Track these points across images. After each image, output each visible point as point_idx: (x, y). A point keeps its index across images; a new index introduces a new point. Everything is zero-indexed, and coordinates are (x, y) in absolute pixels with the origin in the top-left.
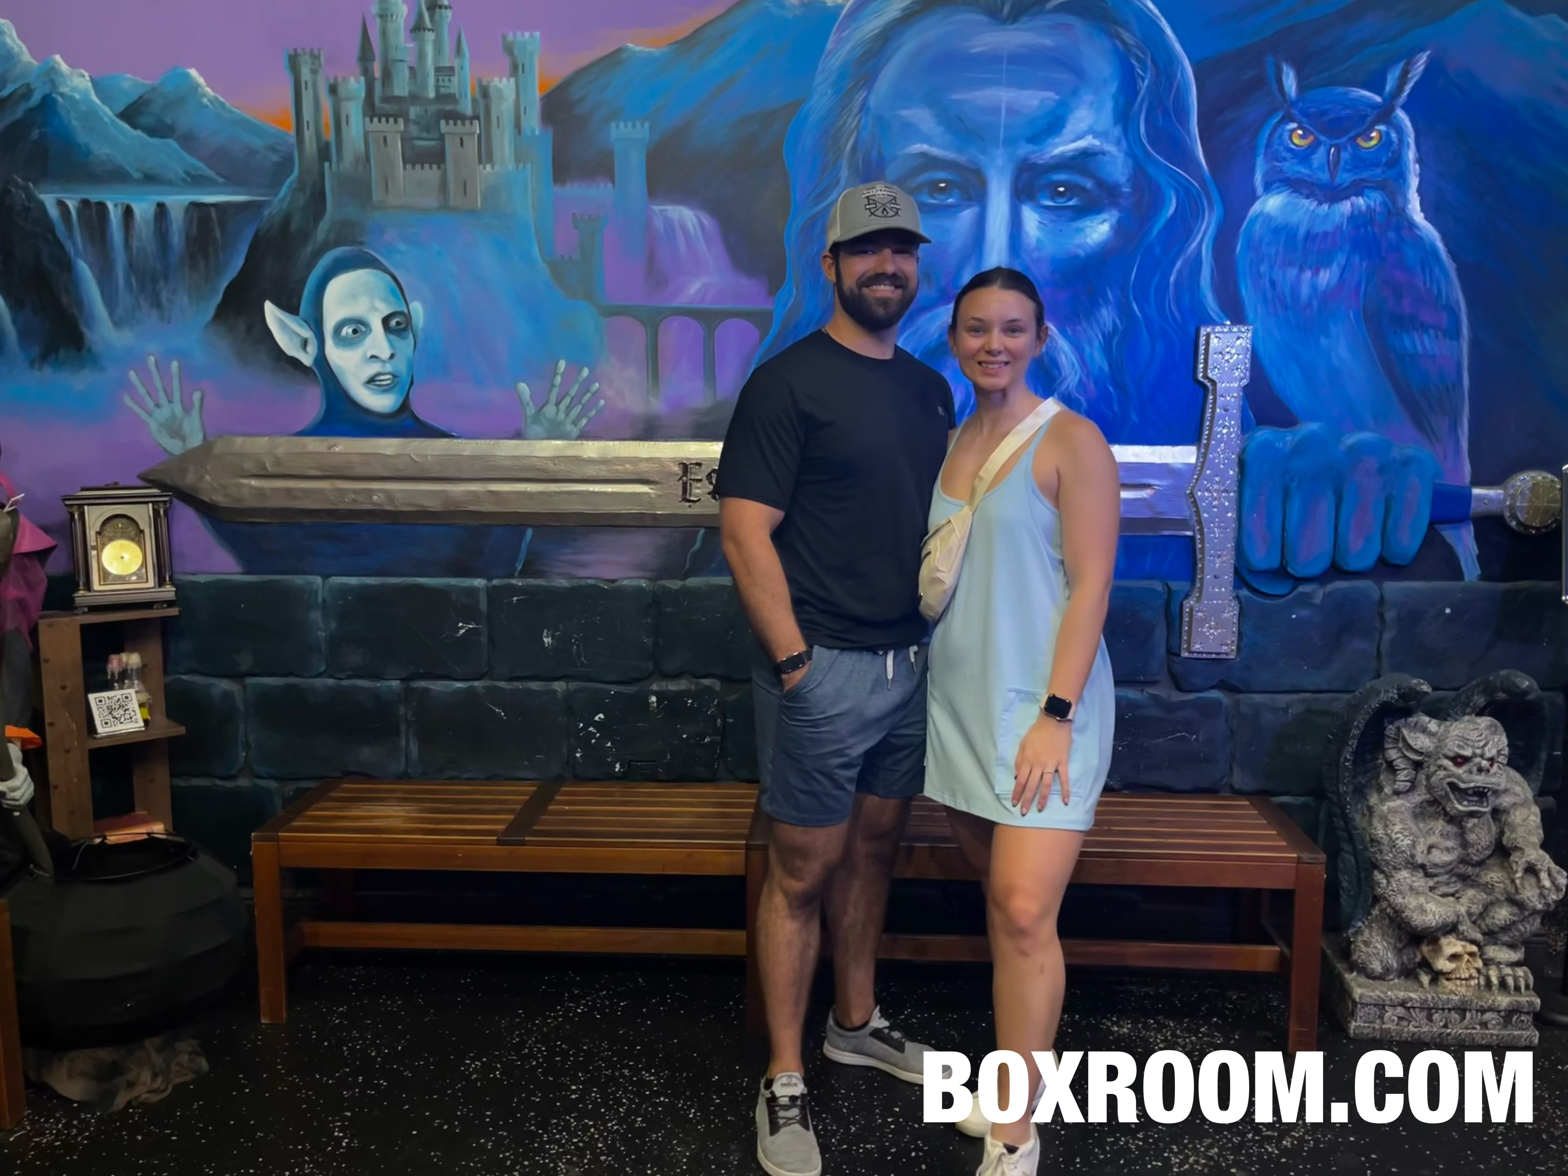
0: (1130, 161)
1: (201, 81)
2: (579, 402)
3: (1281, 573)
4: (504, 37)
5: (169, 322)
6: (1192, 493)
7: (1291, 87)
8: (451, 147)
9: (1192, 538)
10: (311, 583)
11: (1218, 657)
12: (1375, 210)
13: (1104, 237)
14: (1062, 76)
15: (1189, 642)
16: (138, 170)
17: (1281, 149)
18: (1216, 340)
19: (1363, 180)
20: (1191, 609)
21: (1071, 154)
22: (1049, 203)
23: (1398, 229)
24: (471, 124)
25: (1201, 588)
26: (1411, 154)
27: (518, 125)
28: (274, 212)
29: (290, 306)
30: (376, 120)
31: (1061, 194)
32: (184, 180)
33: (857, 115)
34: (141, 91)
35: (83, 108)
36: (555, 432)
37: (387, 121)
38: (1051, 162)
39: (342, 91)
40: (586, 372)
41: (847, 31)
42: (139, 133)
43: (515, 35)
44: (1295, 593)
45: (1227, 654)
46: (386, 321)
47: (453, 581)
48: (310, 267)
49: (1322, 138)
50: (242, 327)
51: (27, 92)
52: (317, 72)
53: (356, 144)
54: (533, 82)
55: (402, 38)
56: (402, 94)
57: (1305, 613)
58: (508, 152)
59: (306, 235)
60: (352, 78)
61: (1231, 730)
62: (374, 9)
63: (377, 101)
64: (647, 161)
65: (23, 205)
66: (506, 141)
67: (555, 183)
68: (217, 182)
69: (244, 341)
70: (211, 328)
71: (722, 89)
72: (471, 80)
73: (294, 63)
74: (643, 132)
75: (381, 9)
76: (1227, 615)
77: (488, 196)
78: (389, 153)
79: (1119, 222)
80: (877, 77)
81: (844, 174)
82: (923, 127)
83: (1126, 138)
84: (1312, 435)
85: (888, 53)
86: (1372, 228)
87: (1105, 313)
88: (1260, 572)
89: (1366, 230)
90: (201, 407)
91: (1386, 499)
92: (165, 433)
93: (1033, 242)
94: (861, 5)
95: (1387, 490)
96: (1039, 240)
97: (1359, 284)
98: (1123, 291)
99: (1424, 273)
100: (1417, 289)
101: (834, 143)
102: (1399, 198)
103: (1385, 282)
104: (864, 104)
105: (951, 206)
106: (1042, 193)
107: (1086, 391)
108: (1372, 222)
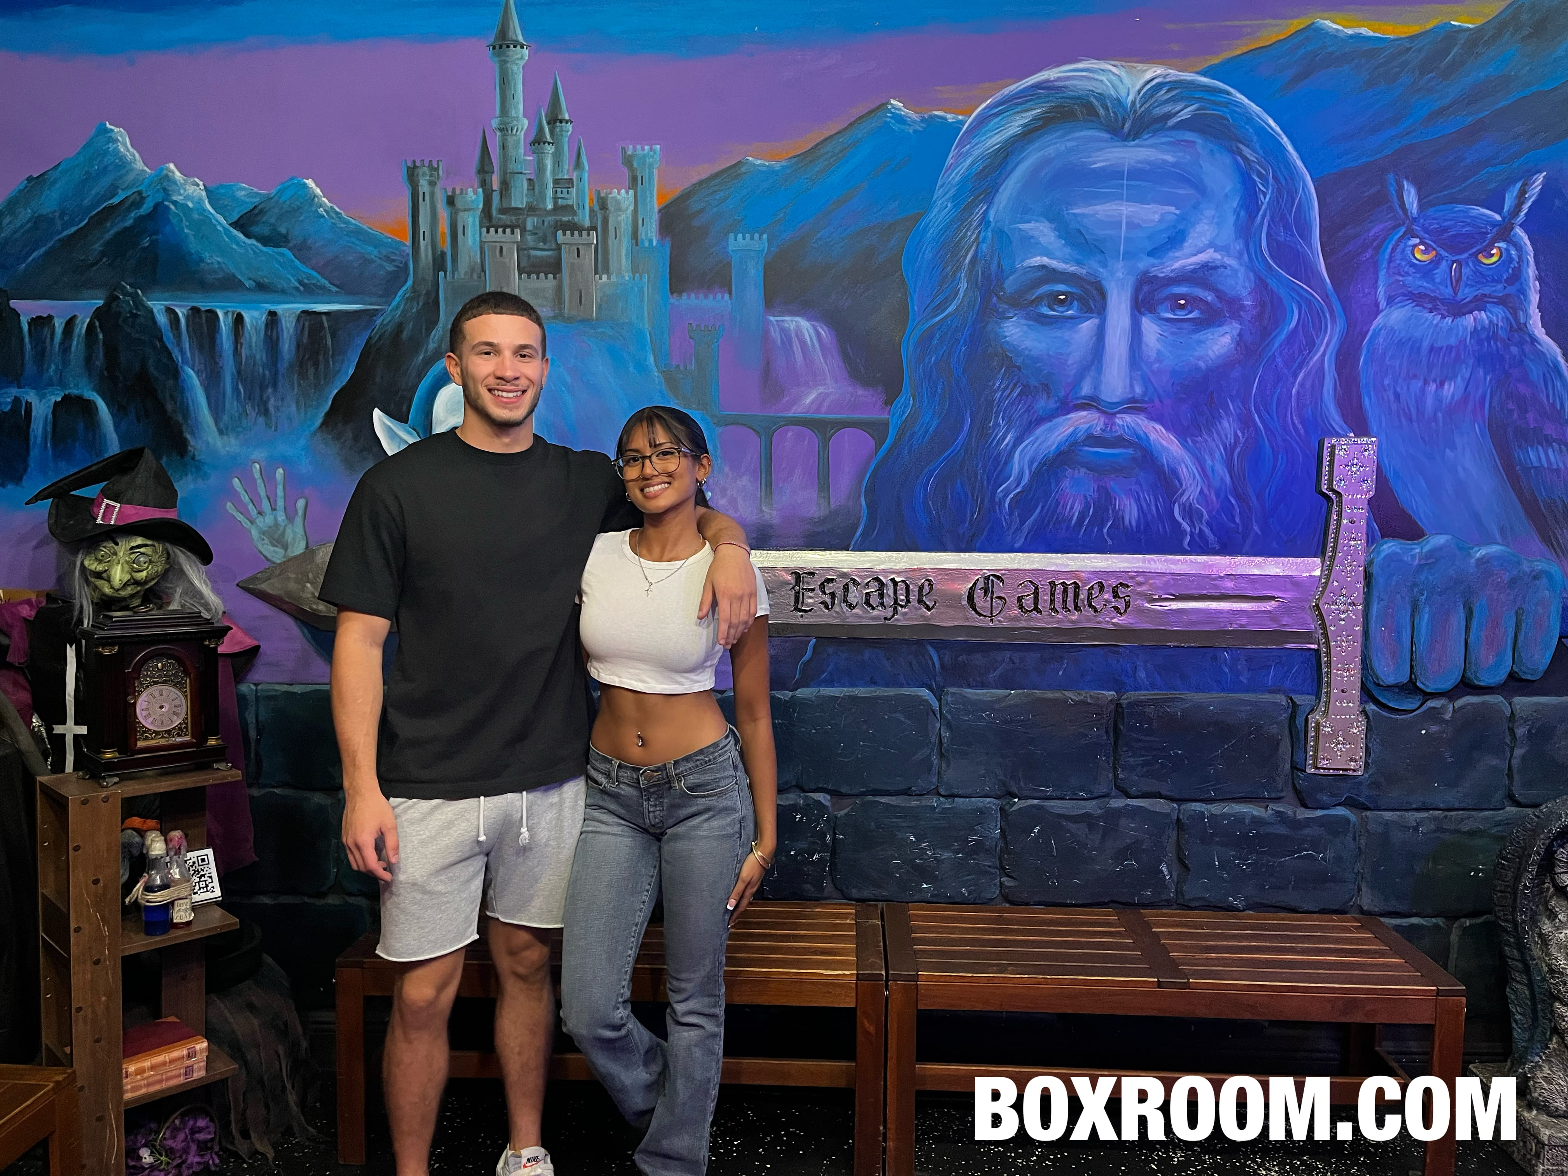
0: (1252, 275)
1: (318, 191)
3: (1410, 688)
4: (623, 148)
6: (1317, 606)
7: (1413, 203)
8: (567, 258)
9: (1317, 651)
11: (1345, 773)
12: (1497, 325)
13: (1226, 349)
14: (1184, 191)
15: (1315, 757)
16: (250, 279)
17: (1404, 263)
18: (1342, 452)
19: (1485, 295)
20: (1318, 724)
21: (1192, 267)
22: (1170, 315)
23: (1521, 344)
24: (589, 235)
25: (1327, 703)
26: (1531, 271)
27: (635, 235)
28: (385, 322)
29: (399, 415)
30: (492, 230)
31: (1182, 307)
32: (297, 289)
33: (976, 228)
34: (256, 200)
35: (196, 217)
37: (504, 232)
38: (1172, 275)
39: (459, 203)
41: (968, 146)
42: (253, 241)
43: (635, 149)
44: (1424, 708)
45: (1354, 770)
48: (420, 376)
49: (1444, 253)
50: (351, 435)
51: (139, 200)
52: (436, 184)
53: (472, 254)
54: (652, 194)
55: (522, 151)
56: (520, 206)
57: (1434, 728)
58: (625, 262)
59: (417, 343)
60: (470, 190)
61: (1359, 848)
62: (495, 123)
63: (494, 212)
64: (765, 272)
65: (131, 312)
66: (623, 252)
67: (672, 293)
68: (330, 291)
69: (351, 448)
70: (319, 435)
71: (840, 202)
72: (590, 192)
73: (412, 174)
74: (761, 244)
75: (502, 123)
76: (1355, 730)
77: (603, 305)
78: (505, 263)
79: (1240, 335)
80: (997, 191)
81: (963, 286)
82: (1043, 240)
83: (1248, 251)
84: (1440, 548)
85: (1009, 168)
86: (1495, 343)
87: (1225, 424)
88: (1388, 686)
89: (1489, 344)
90: (305, 513)
91: (1517, 613)
92: (266, 541)
93: (1153, 354)
94: (983, 120)
95: (1518, 604)
96: (1159, 352)
97: (1484, 396)
98: (1245, 404)
99: (1547, 388)
100: (1541, 403)
101: (954, 255)
102: (1520, 313)
103: (1509, 396)
104: (984, 218)
105: (1071, 318)
106: (1163, 306)
107: (1207, 501)
108: (1494, 336)
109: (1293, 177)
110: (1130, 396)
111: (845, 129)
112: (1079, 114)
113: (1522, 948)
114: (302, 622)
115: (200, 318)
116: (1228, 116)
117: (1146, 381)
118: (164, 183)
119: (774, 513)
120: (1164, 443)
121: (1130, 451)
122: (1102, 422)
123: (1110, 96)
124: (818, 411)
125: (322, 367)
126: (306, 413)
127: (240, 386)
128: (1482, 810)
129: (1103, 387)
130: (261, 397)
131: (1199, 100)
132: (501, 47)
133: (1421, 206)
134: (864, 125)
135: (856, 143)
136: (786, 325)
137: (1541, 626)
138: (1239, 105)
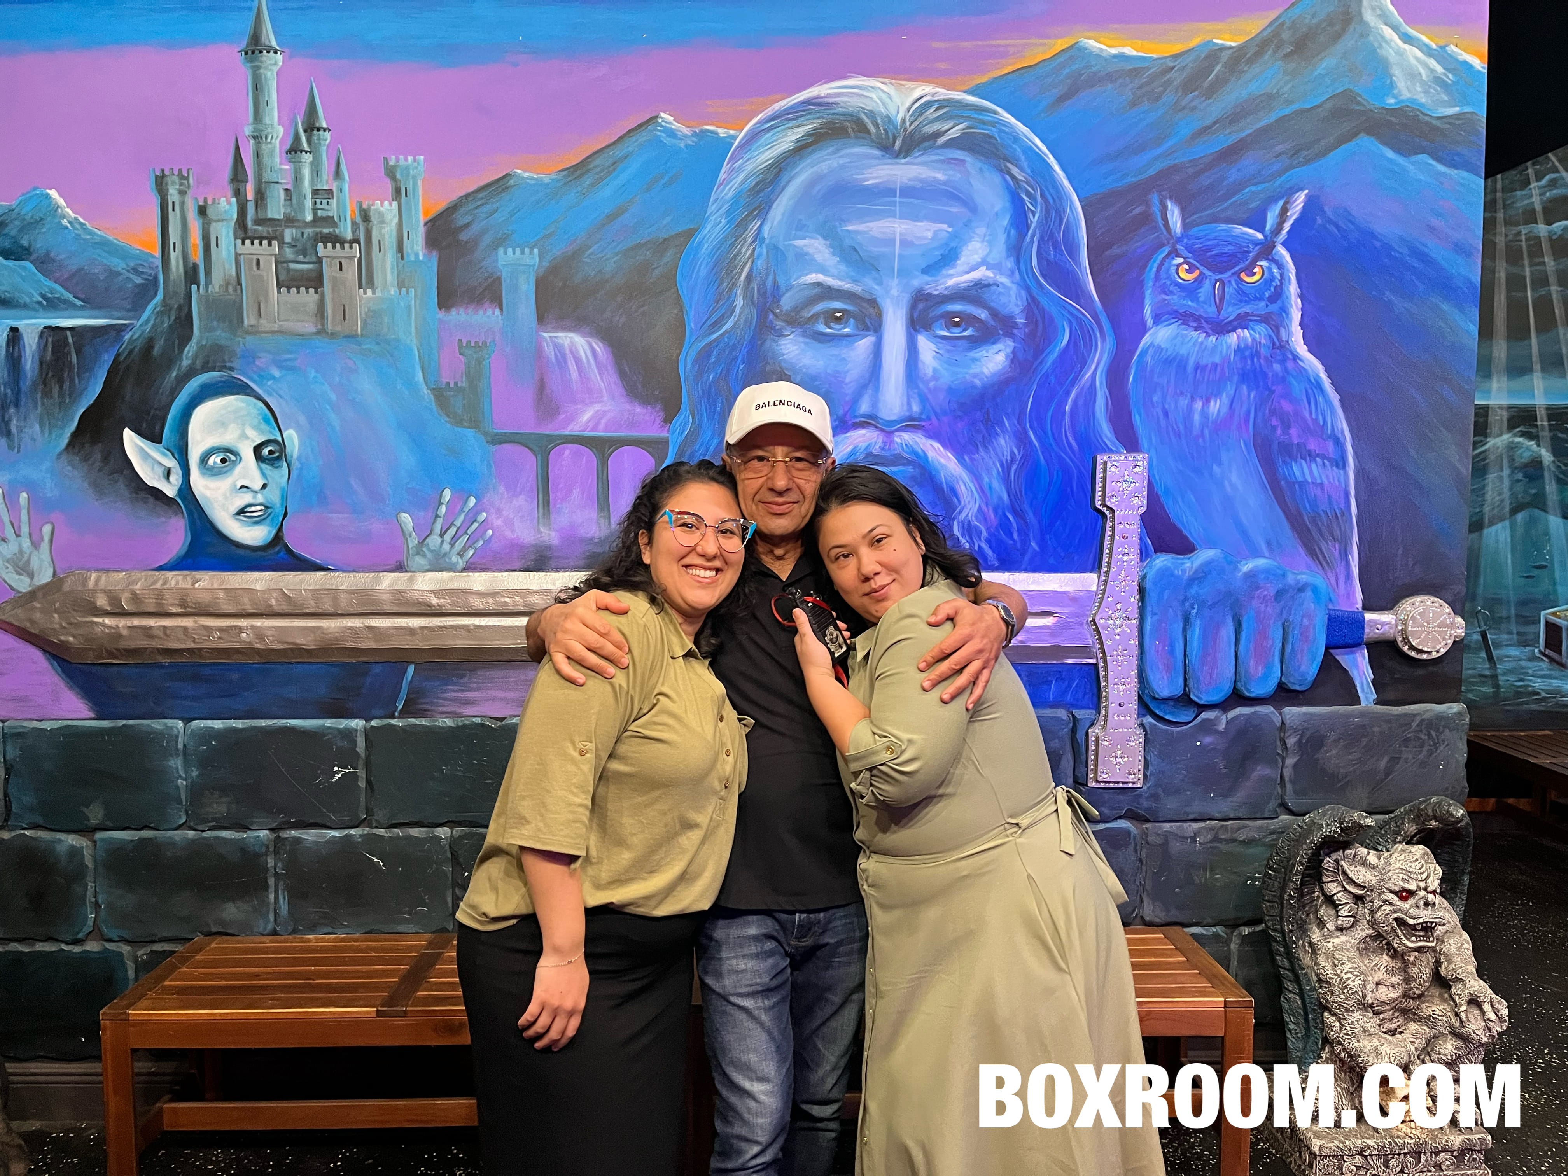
0: (1023, 293)
1: (61, 201)
2: (466, 533)
3: (1185, 700)
4: (386, 159)
6: (1094, 620)
7: (1176, 223)
8: (328, 272)
9: (1096, 666)
10: (172, 728)
11: (1125, 786)
12: (1260, 343)
13: (1000, 367)
14: (955, 209)
15: (1095, 772)
17: (1168, 283)
18: (1113, 469)
19: (1247, 314)
20: (1097, 739)
21: (965, 285)
22: (945, 333)
23: (1284, 361)
24: (351, 247)
25: (1106, 716)
26: (1293, 289)
27: (400, 249)
28: (135, 337)
30: (248, 242)
32: (39, 303)
33: (751, 244)
36: (439, 565)
37: (261, 244)
38: (946, 292)
39: (211, 214)
40: (472, 501)
41: (740, 162)
43: (397, 160)
44: (1199, 719)
45: (1134, 783)
46: (257, 450)
47: (328, 723)
49: (1207, 273)
50: (98, 456)
52: (186, 193)
53: (227, 266)
54: (416, 206)
55: (277, 160)
56: (277, 217)
57: (1208, 740)
58: (391, 277)
59: (170, 359)
61: (1141, 861)
62: (248, 130)
63: (250, 224)
64: (537, 288)
66: (388, 266)
67: (440, 308)
68: (74, 306)
69: (100, 470)
70: (64, 457)
71: (613, 217)
72: (351, 203)
73: (161, 183)
74: (532, 259)
75: (255, 130)
76: (1133, 744)
77: (369, 321)
78: (261, 276)
79: (1014, 352)
80: (770, 207)
81: (739, 302)
82: (819, 258)
83: (1019, 269)
84: (1209, 563)
85: (782, 185)
86: (1258, 359)
87: (1002, 442)
88: (1163, 699)
89: (1253, 361)
90: (51, 541)
91: (1283, 624)
92: (11, 568)
93: (929, 372)
94: (753, 137)
95: (1285, 616)
96: (935, 370)
97: (1248, 413)
98: (1020, 421)
99: (1309, 404)
100: (1304, 419)
101: (729, 271)
102: (1283, 331)
103: (1273, 412)
104: (758, 234)
105: (847, 336)
106: (938, 324)
107: (985, 519)
108: (1257, 354)
109: (1060, 195)
110: (908, 414)
111: (614, 143)
112: (850, 130)
113: (1290, 955)
114: (50, 653)
116: (996, 135)
117: (923, 399)
119: (553, 534)
120: (942, 460)
121: (910, 469)
122: (880, 441)
123: (880, 112)
124: (595, 428)
125: (66, 385)
126: (50, 433)
128: (1256, 819)
129: (881, 405)
131: (968, 118)
132: (253, 52)
133: (1185, 226)
134: (634, 139)
135: (626, 157)
136: (560, 341)
137: (1307, 637)
138: (1007, 124)
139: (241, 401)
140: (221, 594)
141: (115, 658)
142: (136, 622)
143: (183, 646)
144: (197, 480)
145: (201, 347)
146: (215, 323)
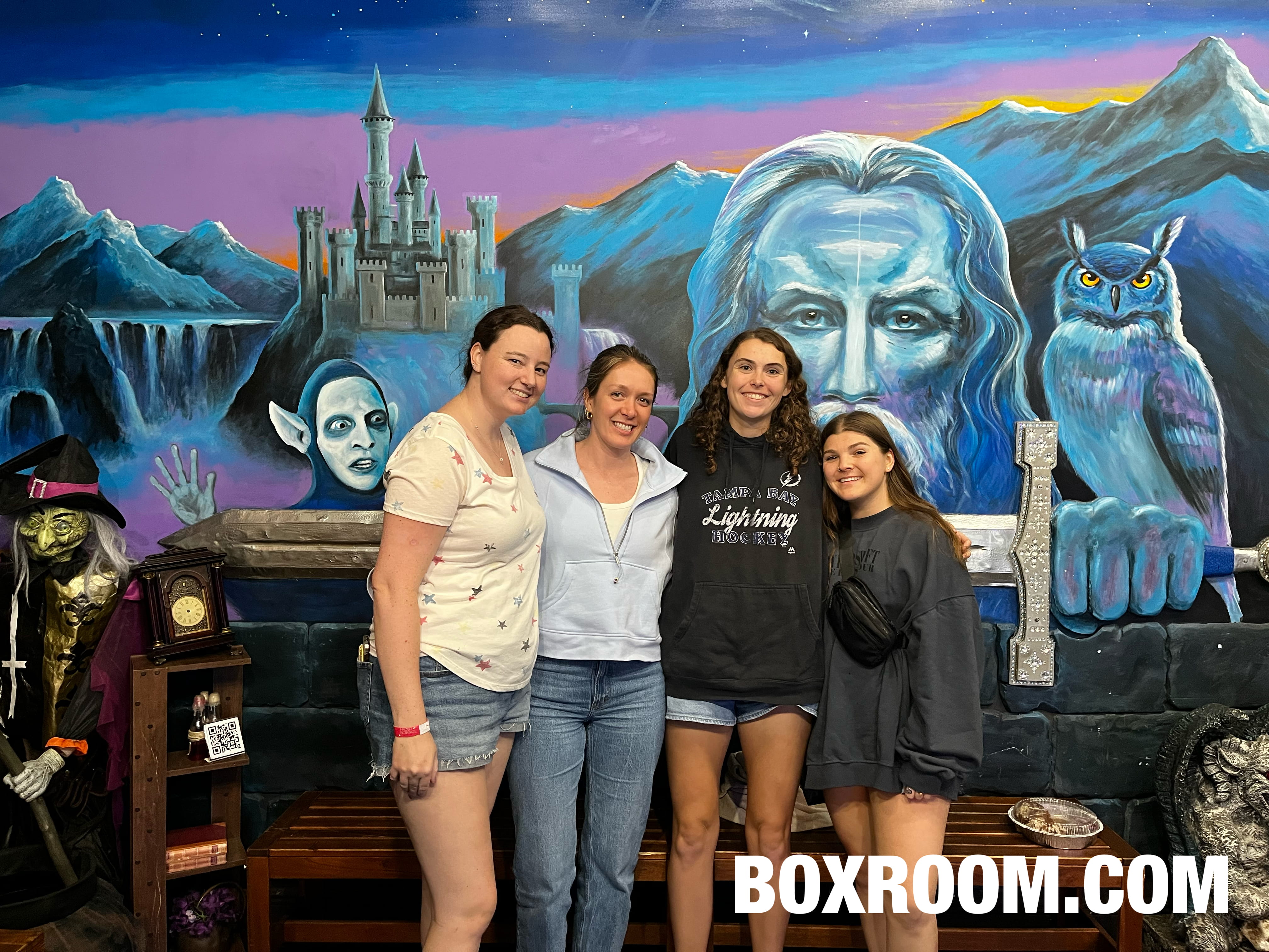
0: (958, 297)
1: (226, 231)
4: (469, 199)
5: (190, 419)
6: (1014, 553)
7: (1081, 242)
8: (424, 283)
9: (1016, 589)
10: (299, 629)
11: (1039, 685)
12: (1148, 335)
13: (939, 354)
14: (905, 232)
15: (1016, 673)
16: (171, 300)
17: (1074, 288)
18: (1031, 434)
19: (1138, 313)
20: (1017, 647)
21: (912, 290)
22: (895, 327)
23: (1167, 349)
24: (441, 265)
25: (1024, 629)
26: (1174, 292)
27: (478, 266)
28: (280, 333)
29: (291, 408)
30: (365, 261)
32: (208, 307)
33: (744, 260)
34: (176, 238)
35: (128, 251)
37: (374, 263)
38: (897, 296)
39: (338, 240)
41: (738, 197)
42: (173, 270)
43: (477, 199)
45: (1046, 682)
46: (368, 418)
48: (307, 376)
49: (1105, 280)
50: (250, 422)
51: (83, 237)
52: (320, 225)
53: (348, 280)
54: (491, 233)
55: (388, 200)
56: (387, 243)
57: (1107, 648)
58: (470, 287)
59: (305, 350)
60: (347, 230)
61: (1052, 745)
62: (367, 178)
63: (366, 248)
64: (580, 295)
65: (74, 326)
66: (469, 278)
68: (235, 309)
69: (251, 433)
70: (225, 422)
71: (639, 241)
72: (442, 232)
73: (301, 218)
74: (577, 273)
75: (372, 178)
76: (1046, 651)
77: (453, 320)
78: (374, 287)
79: (950, 342)
80: (761, 232)
81: (735, 305)
82: (797, 270)
83: (955, 278)
84: (1108, 508)
85: (770, 214)
86: (1147, 347)
87: (941, 411)
88: (1070, 616)
89: (1142, 349)
90: (213, 486)
91: (1169, 558)
92: (182, 507)
93: (884, 358)
94: (748, 178)
95: (1170, 551)
96: (888, 357)
97: (1139, 390)
98: (956, 396)
99: (1188, 383)
100: (1184, 396)
101: (727, 282)
102: (1167, 326)
103: (1159, 390)
104: (751, 252)
105: (819, 330)
106: (892, 320)
107: (928, 472)
108: (1147, 344)
109: (988, 222)
110: (866, 390)
111: (642, 184)
112: (823, 173)
113: (1177, 823)
115: (131, 330)
116: (938, 175)
117: (879, 380)
118: (102, 224)
120: (894, 426)
122: (843, 410)
123: (847, 160)
125: (228, 369)
126: (215, 405)
127: (162, 385)
128: (1146, 713)
129: (845, 384)
130: (179, 394)
131: (915, 162)
132: (372, 120)
133: (1087, 243)
134: (655, 181)
135: (649, 195)
136: (597, 335)
137: (1188, 568)
138: (945, 167)
139: (357, 380)
140: (339, 527)
141: (259, 575)
142: (275, 548)
143: (310, 567)
144: (323, 441)
145: (328, 341)
146: (339, 323)
